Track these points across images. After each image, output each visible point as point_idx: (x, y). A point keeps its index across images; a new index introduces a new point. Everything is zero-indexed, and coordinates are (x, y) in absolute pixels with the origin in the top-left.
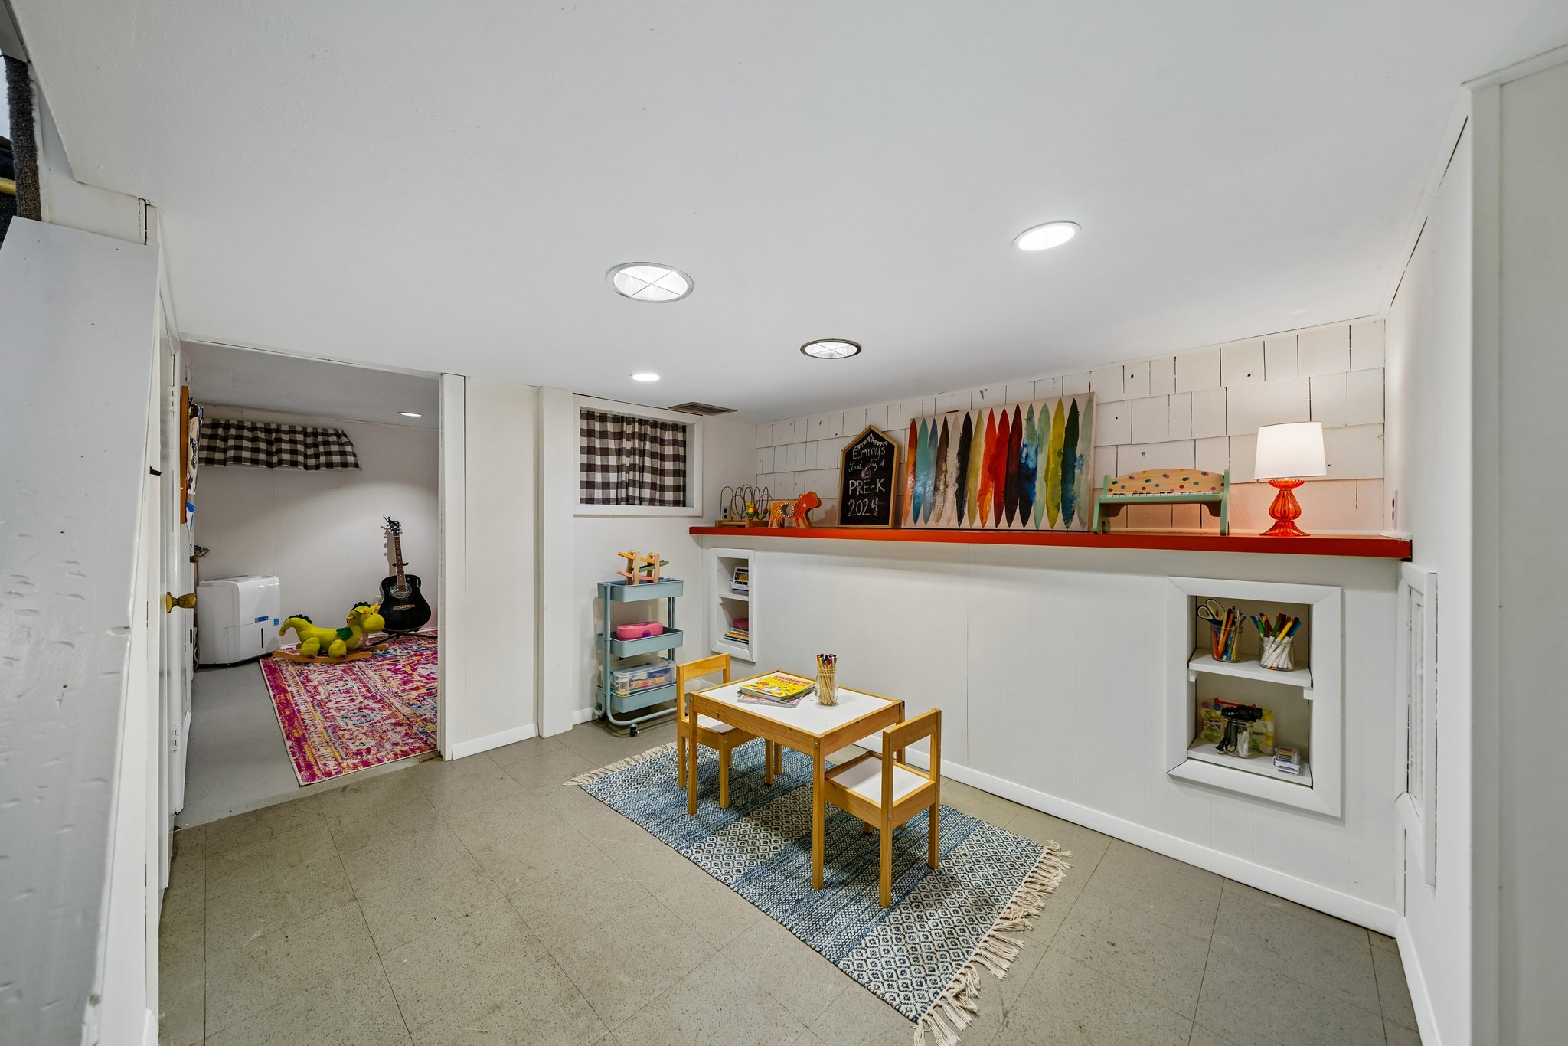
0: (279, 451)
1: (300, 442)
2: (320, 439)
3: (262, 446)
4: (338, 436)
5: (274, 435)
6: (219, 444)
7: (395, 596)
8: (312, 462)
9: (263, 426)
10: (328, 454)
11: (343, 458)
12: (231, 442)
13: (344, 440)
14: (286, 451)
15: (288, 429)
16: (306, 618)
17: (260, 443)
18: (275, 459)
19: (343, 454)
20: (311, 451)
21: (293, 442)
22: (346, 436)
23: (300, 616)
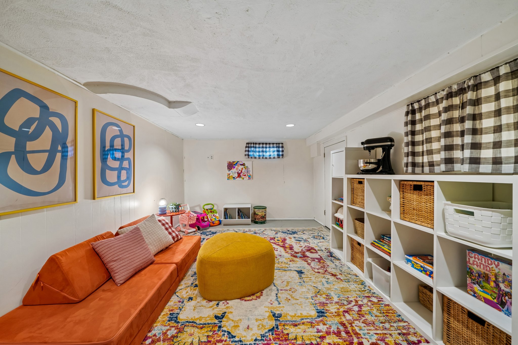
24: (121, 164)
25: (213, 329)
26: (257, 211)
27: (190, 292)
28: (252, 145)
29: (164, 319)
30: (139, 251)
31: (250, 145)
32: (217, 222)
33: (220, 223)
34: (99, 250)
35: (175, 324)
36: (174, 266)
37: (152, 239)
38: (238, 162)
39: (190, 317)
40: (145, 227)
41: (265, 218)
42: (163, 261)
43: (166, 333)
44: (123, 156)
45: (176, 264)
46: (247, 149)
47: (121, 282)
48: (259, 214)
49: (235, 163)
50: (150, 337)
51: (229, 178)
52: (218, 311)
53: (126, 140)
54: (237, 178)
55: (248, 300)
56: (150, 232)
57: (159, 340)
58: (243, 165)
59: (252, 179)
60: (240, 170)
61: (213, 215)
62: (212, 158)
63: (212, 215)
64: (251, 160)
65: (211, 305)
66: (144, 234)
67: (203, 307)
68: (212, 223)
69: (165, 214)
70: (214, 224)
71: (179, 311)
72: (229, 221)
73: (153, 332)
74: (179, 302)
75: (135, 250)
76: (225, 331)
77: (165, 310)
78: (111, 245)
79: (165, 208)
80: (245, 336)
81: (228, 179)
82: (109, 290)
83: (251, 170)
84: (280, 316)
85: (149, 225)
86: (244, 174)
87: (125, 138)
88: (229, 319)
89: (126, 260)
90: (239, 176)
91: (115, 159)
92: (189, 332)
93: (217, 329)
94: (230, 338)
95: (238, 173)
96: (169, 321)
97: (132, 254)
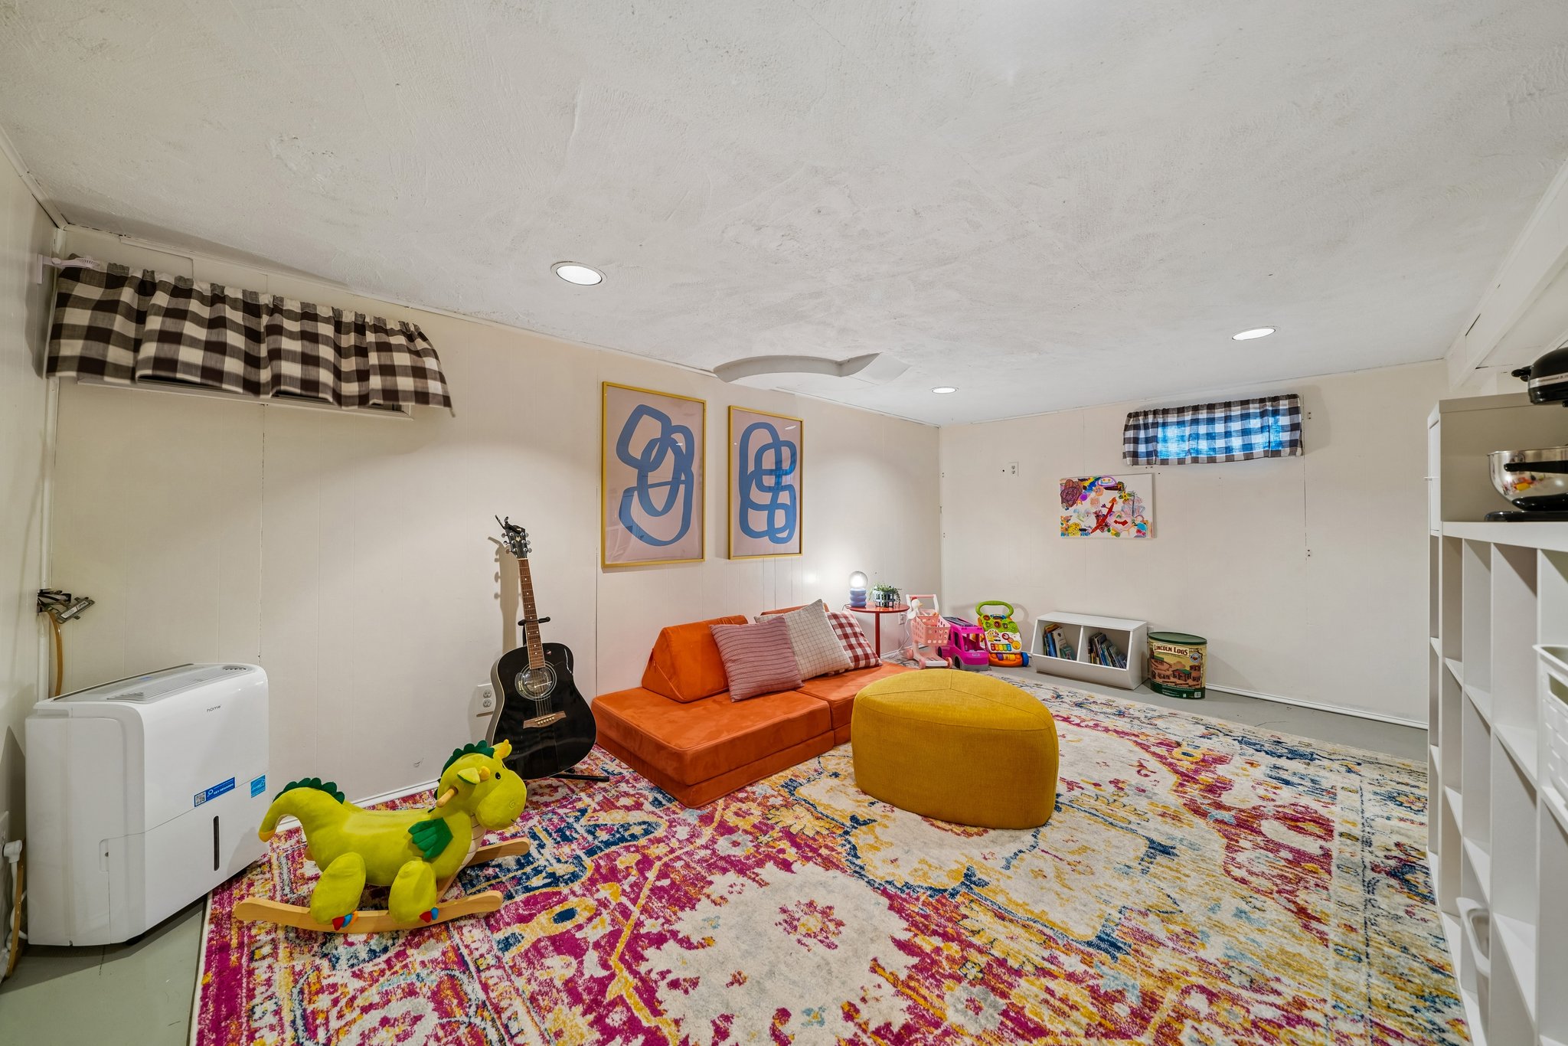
0: (276, 354)
1: (327, 341)
2: (371, 337)
3: (235, 339)
4: (410, 338)
5: (265, 319)
6: (120, 324)
7: (524, 694)
8: (351, 388)
9: (240, 296)
10: (388, 370)
11: (420, 383)
12: (154, 323)
13: (420, 344)
14: (291, 356)
15: (299, 311)
16: (330, 788)
17: (229, 332)
18: (265, 375)
19: (419, 373)
20: (349, 365)
21: (312, 338)
22: (424, 339)
23: (315, 784)
24: (775, 498)
25: (834, 830)
26: (1159, 648)
27: (842, 766)
28: (1150, 419)
29: (778, 781)
30: (773, 657)
31: (1141, 418)
32: (1012, 657)
33: (1024, 662)
34: (720, 640)
35: (787, 795)
36: (824, 703)
37: (806, 646)
38: (1098, 479)
39: (814, 796)
40: (798, 621)
41: (1197, 679)
42: (813, 692)
43: (768, 798)
44: (778, 483)
45: (830, 702)
46: (1130, 434)
47: (737, 697)
48: (1167, 659)
49: (1087, 484)
50: (746, 792)
51: (1067, 530)
52: (863, 813)
53: (786, 452)
54: (1094, 531)
55: (938, 827)
56: (804, 632)
57: (754, 800)
58: (1118, 487)
59: (1154, 534)
60: (1104, 506)
61: (1003, 635)
62: (1014, 472)
63: (1000, 635)
64: (1149, 469)
65: (859, 799)
66: (793, 635)
67: (843, 795)
68: (994, 656)
69: (864, 607)
70: (1002, 659)
71: (805, 781)
72: (1058, 662)
73: (754, 789)
74: (816, 771)
75: (765, 654)
76: (850, 843)
77: (787, 771)
78: (732, 634)
79: (864, 593)
80: (875, 867)
81: (1063, 534)
82: (720, 703)
83: (1147, 503)
84: (983, 884)
85: (806, 619)
86: (1119, 520)
87: (783, 448)
88: (873, 831)
89: (749, 665)
90: (1102, 523)
91: (762, 488)
92: (797, 813)
93: (840, 832)
94: (849, 854)
95: (1098, 516)
96: (782, 786)
97: (760, 658)
